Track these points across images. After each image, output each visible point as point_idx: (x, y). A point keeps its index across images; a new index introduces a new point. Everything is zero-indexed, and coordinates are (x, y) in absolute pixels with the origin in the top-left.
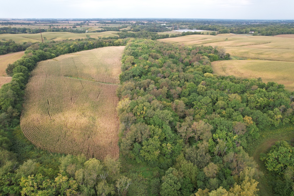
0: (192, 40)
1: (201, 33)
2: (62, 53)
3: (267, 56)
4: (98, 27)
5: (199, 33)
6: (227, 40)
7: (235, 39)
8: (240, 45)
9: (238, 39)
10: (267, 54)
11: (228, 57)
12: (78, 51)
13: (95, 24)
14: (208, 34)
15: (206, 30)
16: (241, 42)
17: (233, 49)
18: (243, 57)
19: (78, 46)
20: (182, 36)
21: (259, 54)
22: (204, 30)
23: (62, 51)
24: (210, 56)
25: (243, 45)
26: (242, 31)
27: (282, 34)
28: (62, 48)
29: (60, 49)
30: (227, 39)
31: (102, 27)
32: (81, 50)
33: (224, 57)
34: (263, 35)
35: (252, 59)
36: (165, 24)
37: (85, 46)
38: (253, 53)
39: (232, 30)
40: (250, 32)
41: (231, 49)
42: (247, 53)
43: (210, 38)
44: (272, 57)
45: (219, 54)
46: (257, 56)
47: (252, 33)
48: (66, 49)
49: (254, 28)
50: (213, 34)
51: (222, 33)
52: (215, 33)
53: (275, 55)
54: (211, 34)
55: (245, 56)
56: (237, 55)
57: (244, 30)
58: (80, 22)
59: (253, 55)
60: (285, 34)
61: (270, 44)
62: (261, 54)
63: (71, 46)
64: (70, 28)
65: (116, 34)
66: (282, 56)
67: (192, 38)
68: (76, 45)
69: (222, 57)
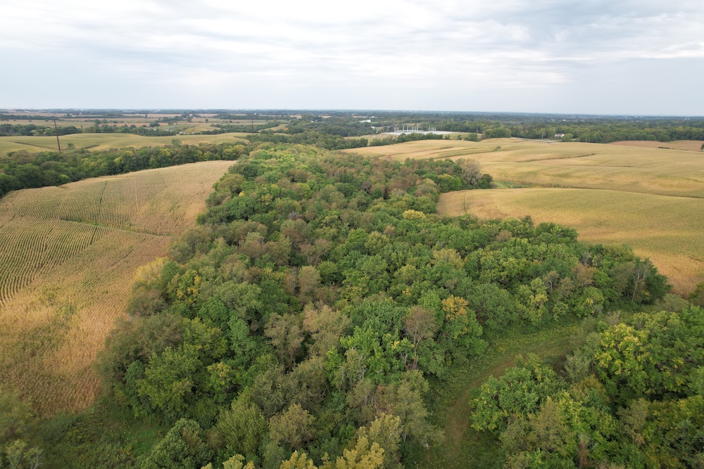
0: (419, 149)
1: (444, 138)
3: (579, 180)
5: (440, 137)
6: (498, 149)
7: (519, 148)
8: (526, 159)
10: (579, 177)
11: (486, 183)
12: (134, 170)
14: (459, 138)
15: (460, 131)
16: (529, 153)
17: (504, 167)
18: (524, 183)
20: (398, 142)
21: (560, 176)
22: (453, 131)
24: (441, 179)
25: (532, 160)
26: (538, 133)
27: (626, 139)
30: (499, 147)
32: (140, 169)
33: (476, 183)
34: (582, 140)
35: (543, 186)
36: (369, 121)
37: (152, 159)
38: (548, 175)
39: (517, 131)
40: (556, 135)
41: (498, 167)
42: (535, 174)
43: (458, 146)
44: (589, 182)
45: (465, 175)
46: (556, 181)
47: (560, 138)
48: (103, 164)
50: (473, 139)
51: (492, 137)
52: (476, 136)
53: (596, 179)
54: (467, 139)
55: (529, 180)
56: (510, 179)
57: (542, 131)
59: (547, 179)
60: (632, 139)
61: (593, 157)
62: (566, 176)
63: (116, 160)
64: (145, 126)
65: (244, 138)
66: (611, 181)
67: (419, 147)
68: (129, 157)
69: (472, 182)
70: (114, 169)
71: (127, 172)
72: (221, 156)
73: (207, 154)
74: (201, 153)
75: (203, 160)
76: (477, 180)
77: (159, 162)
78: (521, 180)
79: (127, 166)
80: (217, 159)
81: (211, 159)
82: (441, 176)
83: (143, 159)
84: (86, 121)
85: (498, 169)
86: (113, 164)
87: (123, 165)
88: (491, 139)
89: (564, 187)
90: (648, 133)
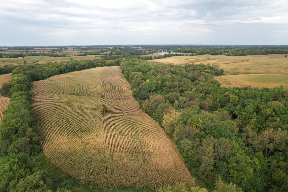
1: (181, 55)
2: (53, 74)
4: (78, 52)
6: (208, 59)
8: (223, 63)
9: (219, 58)
10: (255, 70)
11: (221, 73)
12: (70, 71)
13: (73, 50)
14: (187, 55)
18: (235, 73)
19: (70, 66)
20: (164, 57)
21: (247, 69)
23: (53, 72)
24: (207, 71)
25: (226, 63)
26: (217, 52)
28: (52, 69)
29: (49, 70)
31: (81, 52)
32: (72, 71)
34: (236, 55)
36: (141, 49)
37: (77, 67)
38: (242, 69)
39: (208, 51)
40: (224, 53)
42: (236, 68)
45: (214, 70)
46: (246, 71)
47: (226, 54)
48: (56, 70)
49: (226, 50)
51: (200, 54)
52: (193, 54)
54: (190, 55)
55: (236, 71)
56: (229, 71)
57: (219, 52)
58: (57, 48)
59: (243, 71)
60: (253, 54)
61: (249, 61)
62: (249, 69)
63: (62, 67)
64: (49, 53)
65: (99, 57)
66: (269, 71)
68: (68, 66)
69: (217, 73)
70: (62, 71)
71: (67, 73)
72: (105, 65)
73: (99, 64)
74: (96, 63)
75: (98, 67)
77: (80, 68)
78: (233, 72)
79: (67, 70)
80: (103, 66)
81: (101, 66)
83: (73, 67)
84: (20, 51)
86: (61, 69)
87: (65, 70)
90: (258, 52)
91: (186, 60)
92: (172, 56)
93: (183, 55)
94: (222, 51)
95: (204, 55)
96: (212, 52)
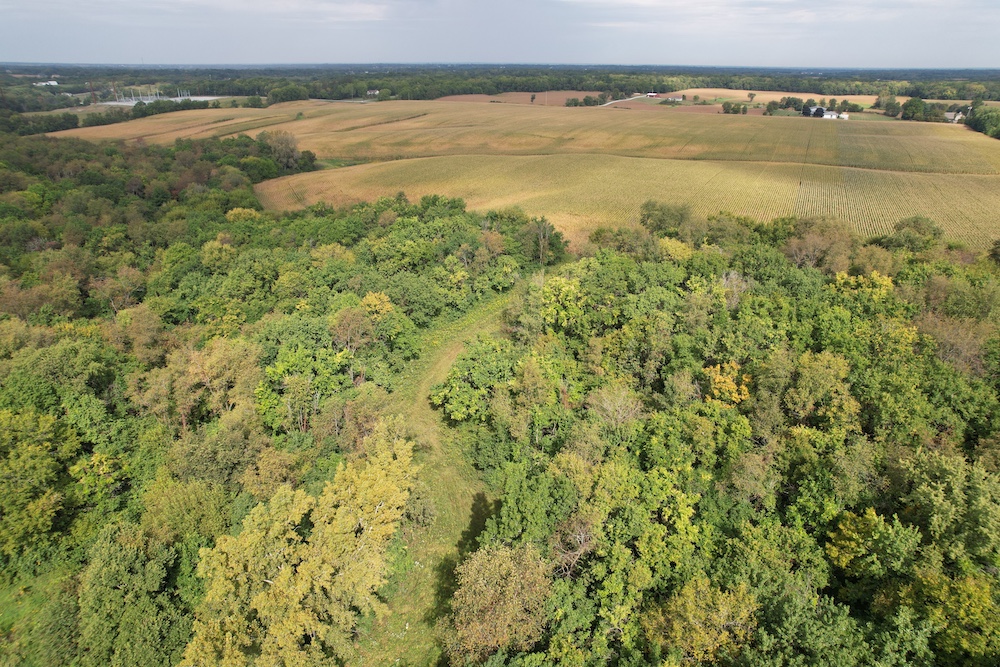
0: (178, 126)
1: (210, 105)
3: (423, 148)
5: (204, 106)
6: (299, 116)
7: (329, 113)
8: (345, 127)
9: (337, 112)
10: (422, 144)
11: (308, 163)
14: (235, 105)
15: (229, 94)
16: (346, 119)
17: (324, 140)
18: (358, 160)
20: (135, 117)
21: (399, 144)
22: (218, 95)
24: (245, 164)
25: (353, 128)
26: (345, 91)
27: (453, 93)
30: (301, 114)
33: (296, 165)
34: (404, 97)
35: (383, 159)
36: (54, 83)
38: (384, 145)
39: (315, 88)
40: (369, 93)
41: (316, 140)
42: (365, 145)
43: (241, 117)
44: (434, 148)
45: (277, 155)
46: (395, 151)
47: (374, 96)
49: (377, 82)
50: (256, 105)
51: (283, 100)
52: (260, 100)
53: (442, 144)
54: (246, 106)
55: (363, 153)
56: (338, 154)
57: (349, 88)
59: (384, 150)
60: (459, 93)
61: (425, 118)
62: (406, 143)
66: (458, 144)
67: (178, 122)
69: (290, 165)
76: (296, 161)
78: (352, 155)
82: (243, 160)
85: (317, 143)
88: (282, 104)
89: (408, 158)
90: (473, 85)
91: (216, 122)
92: (172, 111)
93: (216, 106)
94: (364, 84)
95: (299, 102)
96: (328, 89)
